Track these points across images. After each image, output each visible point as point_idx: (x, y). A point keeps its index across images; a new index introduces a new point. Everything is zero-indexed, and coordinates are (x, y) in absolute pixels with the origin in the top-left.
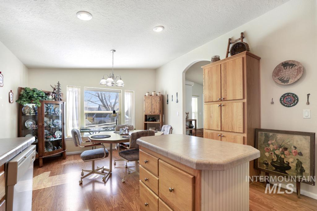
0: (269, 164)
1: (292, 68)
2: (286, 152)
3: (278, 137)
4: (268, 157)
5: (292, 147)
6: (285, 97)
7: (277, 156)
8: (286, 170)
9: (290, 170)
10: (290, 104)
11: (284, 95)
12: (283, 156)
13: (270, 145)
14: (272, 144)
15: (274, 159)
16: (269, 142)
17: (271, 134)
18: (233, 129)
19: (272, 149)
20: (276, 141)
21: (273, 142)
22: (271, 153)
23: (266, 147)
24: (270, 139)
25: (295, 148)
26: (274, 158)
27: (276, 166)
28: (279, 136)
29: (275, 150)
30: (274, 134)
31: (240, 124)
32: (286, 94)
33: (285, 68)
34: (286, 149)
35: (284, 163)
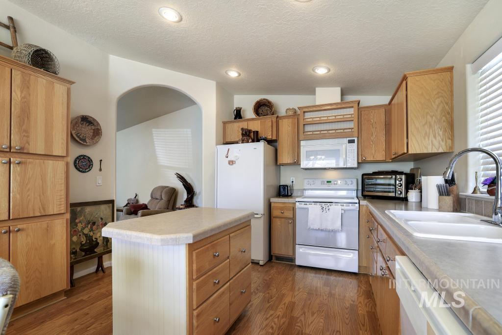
0: (78, 250)
1: (88, 125)
2: (94, 227)
3: (86, 211)
4: (77, 241)
5: (100, 219)
6: (81, 159)
7: (86, 235)
8: (95, 248)
9: (99, 247)
10: (86, 169)
11: (80, 156)
12: (91, 234)
13: (78, 224)
14: (80, 222)
15: (83, 242)
16: (77, 221)
17: (79, 209)
18: (44, 210)
19: (80, 230)
20: (84, 216)
21: (81, 218)
22: (80, 235)
23: (73, 229)
24: (78, 215)
25: (102, 219)
26: (83, 240)
27: (86, 249)
28: (88, 209)
29: (84, 228)
30: (82, 209)
31: (61, 199)
32: (82, 156)
33: (82, 122)
34: (94, 224)
35: (93, 240)
